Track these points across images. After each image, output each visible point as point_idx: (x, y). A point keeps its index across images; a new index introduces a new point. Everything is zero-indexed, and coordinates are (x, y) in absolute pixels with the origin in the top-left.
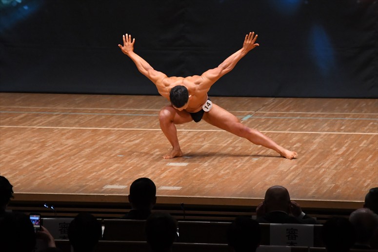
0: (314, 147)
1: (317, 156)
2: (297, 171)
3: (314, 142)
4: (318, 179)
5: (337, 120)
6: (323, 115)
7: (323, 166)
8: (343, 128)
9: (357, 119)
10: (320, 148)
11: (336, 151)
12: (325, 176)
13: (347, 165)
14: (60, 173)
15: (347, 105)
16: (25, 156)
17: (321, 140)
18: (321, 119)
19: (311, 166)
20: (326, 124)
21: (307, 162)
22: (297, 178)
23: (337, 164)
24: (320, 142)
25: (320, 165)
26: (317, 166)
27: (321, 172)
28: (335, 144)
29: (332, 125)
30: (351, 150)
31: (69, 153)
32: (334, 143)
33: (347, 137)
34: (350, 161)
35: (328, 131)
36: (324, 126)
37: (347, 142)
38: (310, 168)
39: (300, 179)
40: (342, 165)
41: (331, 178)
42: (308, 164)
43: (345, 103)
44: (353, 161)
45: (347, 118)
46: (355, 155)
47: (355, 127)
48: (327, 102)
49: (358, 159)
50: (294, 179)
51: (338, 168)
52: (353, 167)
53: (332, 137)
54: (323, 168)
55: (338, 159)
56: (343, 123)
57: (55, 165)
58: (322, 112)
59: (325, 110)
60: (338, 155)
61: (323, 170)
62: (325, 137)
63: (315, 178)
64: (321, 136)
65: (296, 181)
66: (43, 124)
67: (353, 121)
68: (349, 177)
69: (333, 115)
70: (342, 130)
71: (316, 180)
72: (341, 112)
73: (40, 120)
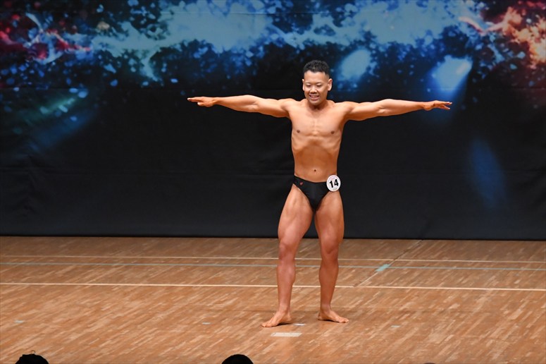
0: (478, 309)
1: (482, 322)
2: (454, 344)
3: (478, 302)
4: (483, 354)
5: (508, 272)
6: (490, 264)
7: (491, 336)
8: (517, 282)
9: (537, 270)
10: (486, 312)
11: (509, 314)
12: (494, 350)
13: (525, 334)
14: (122, 349)
15: (522, 250)
16: (73, 325)
17: (487, 299)
18: (486, 269)
19: (474, 336)
20: (494, 277)
21: (469, 331)
22: (455, 353)
23: (510, 333)
24: (487, 301)
25: (486, 335)
26: (482, 336)
27: (489, 344)
28: (506, 306)
29: (502, 278)
30: (530, 313)
31: (135, 321)
32: (505, 303)
33: (523, 294)
34: (528, 329)
35: (496, 287)
36: (491, 279)
37: (523, 302)
38: (472, 339)
39: (459, 354)
40: (517, 334)
41: (503, 353)
42: (469, 334)
43: (520, 247)
44: (532, 329)
45: (523, 269)
46: (535, 320)
47: (535, 280)
48: (494, 246)
49: (540, 326)
50: (450, 355)
51: (513, 338)
52: (533, 337)
53: (503, 295)
54: (492, 338)
55: (512, 326)
56: (518, 275)
57: (115, 338)
58: (487, 260)
59: (491, 257)
60: (512, 320)
61: (491, 341)
62: (493, 295)
63: (480, 353)
64: (487, 294)
65: (453, 358)
66: (97, 280)
67: (531, 272)
68: (527, 352)
69: (504, 264)
70: (516, 285)
71: (481, 356)
72: (514, 260)
73: (93, 275)
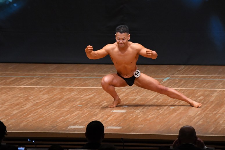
0: (213, 99)
1: (214, 105)
2: (201, 116)
3: (213, 96)
4: (215, 121)
6: (219, 77)
7: (219, 112)
10: (217, 100)
12: (220, 119)
14: (39, 118)
16: (15, 106)
17: (217, 94)
18: (217, 79)
19: (211, 112)
20: (221, 83)
21: (208, 109)
22: (201, 120)
24: (217, 95)
25: (217, 111)
26: (215, 112)
31: (45, 104)
35: (222, 88)
36: (219, 84)
38: (209, 114)
39: (203, 121)
42: (209, 111)
48: (222, 68)
50: (199, 121)
54: (219, 113)
57: (35, 113)
58: (218, 75)
59: (220, 74)
61: (219, 115)
62: (220, 92)
63: (213, 120)
64: (218, 92)
65: (200, 123)
66: (27, 84)
71: (214, 122)
73: (25, 82)
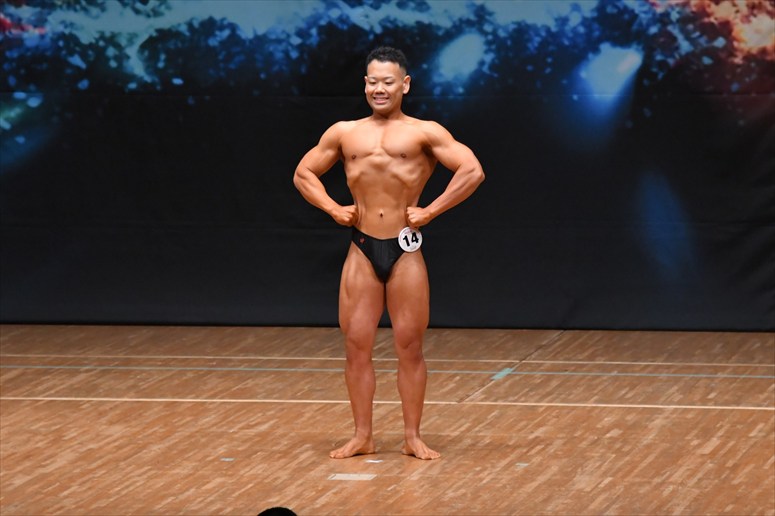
0: (650, 438)
1: (656, 458)
2: (613, 491)
3: (650, 427)
4: (659, 508)
5: (698, 380)
6: (669, 367)
7: (671, 480)
8: (712, 396)
9: (743, 376)
10: (663, 441)
12: (675, 501)
13: (723, 477)
14: (97, 498)
15: (719, 346)
16: (18, 463)
17: (664, 422)
18: (664, 375)
19: (645, 480)
20: (676, 388)
21: (636, 471)
22: (615, 506)
23: (700, 475)
24: (664, 426)
25: (665, 476)
26: (657, 480)
27: (667, 491)
28: (695, 432)
29: (688, 390)
30: (732, 443)
31: (115, 455)
32: (692, 429)
33: (722, 414)
34: (729, 468)
35: (679, 403)
36: (670, 391)
37: (722, 426)
38: (641, 484)
39: (621, 507)
40: (712, 477)
41: (689, 507)
42: (636, 476)
43: (716, 341)
44: (735, 468)
45: (721, 375)
46: (740, 455)
47: (739, 394)
48: (678, 339)
49: (747, 464)
50: (608, 508)
51: (704, 483)
52: (735, 482)
53: (690, 416)
54: (671, 483)
55: (702, 463)
56: (713, 385)
57: (84, 482)
58: (666, 360)
59: (671, 356)
60: (703, 455)
61: (671, 488)
62: (674, 416)
63: (653, 505)
64: (666, 415)
66: (57, 392)
67: (734, 380)
68: (727, 505)
69: (691, 367)
70: (710, 400)
71: (655, 510)
72: (707, 362)
73: (50, 384)
